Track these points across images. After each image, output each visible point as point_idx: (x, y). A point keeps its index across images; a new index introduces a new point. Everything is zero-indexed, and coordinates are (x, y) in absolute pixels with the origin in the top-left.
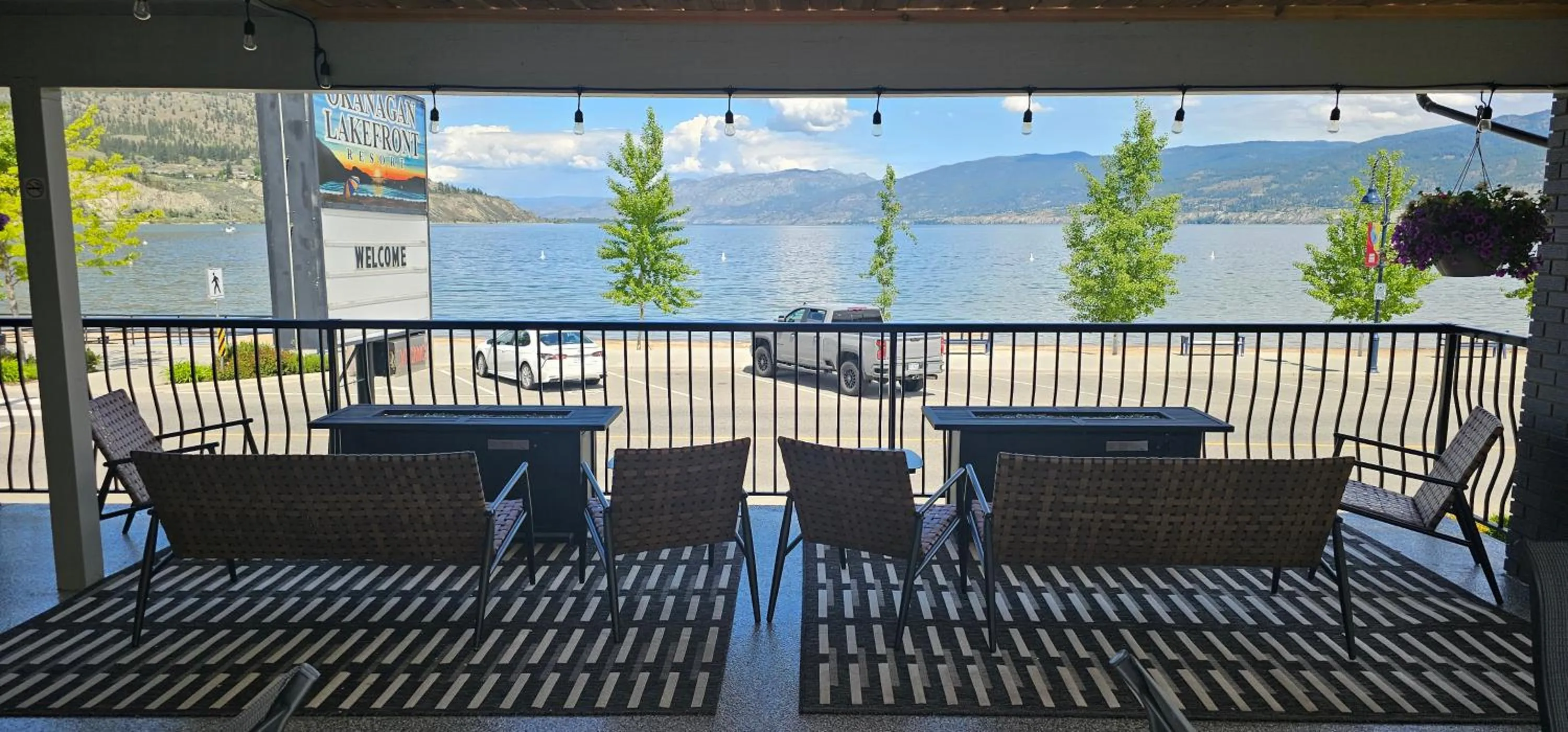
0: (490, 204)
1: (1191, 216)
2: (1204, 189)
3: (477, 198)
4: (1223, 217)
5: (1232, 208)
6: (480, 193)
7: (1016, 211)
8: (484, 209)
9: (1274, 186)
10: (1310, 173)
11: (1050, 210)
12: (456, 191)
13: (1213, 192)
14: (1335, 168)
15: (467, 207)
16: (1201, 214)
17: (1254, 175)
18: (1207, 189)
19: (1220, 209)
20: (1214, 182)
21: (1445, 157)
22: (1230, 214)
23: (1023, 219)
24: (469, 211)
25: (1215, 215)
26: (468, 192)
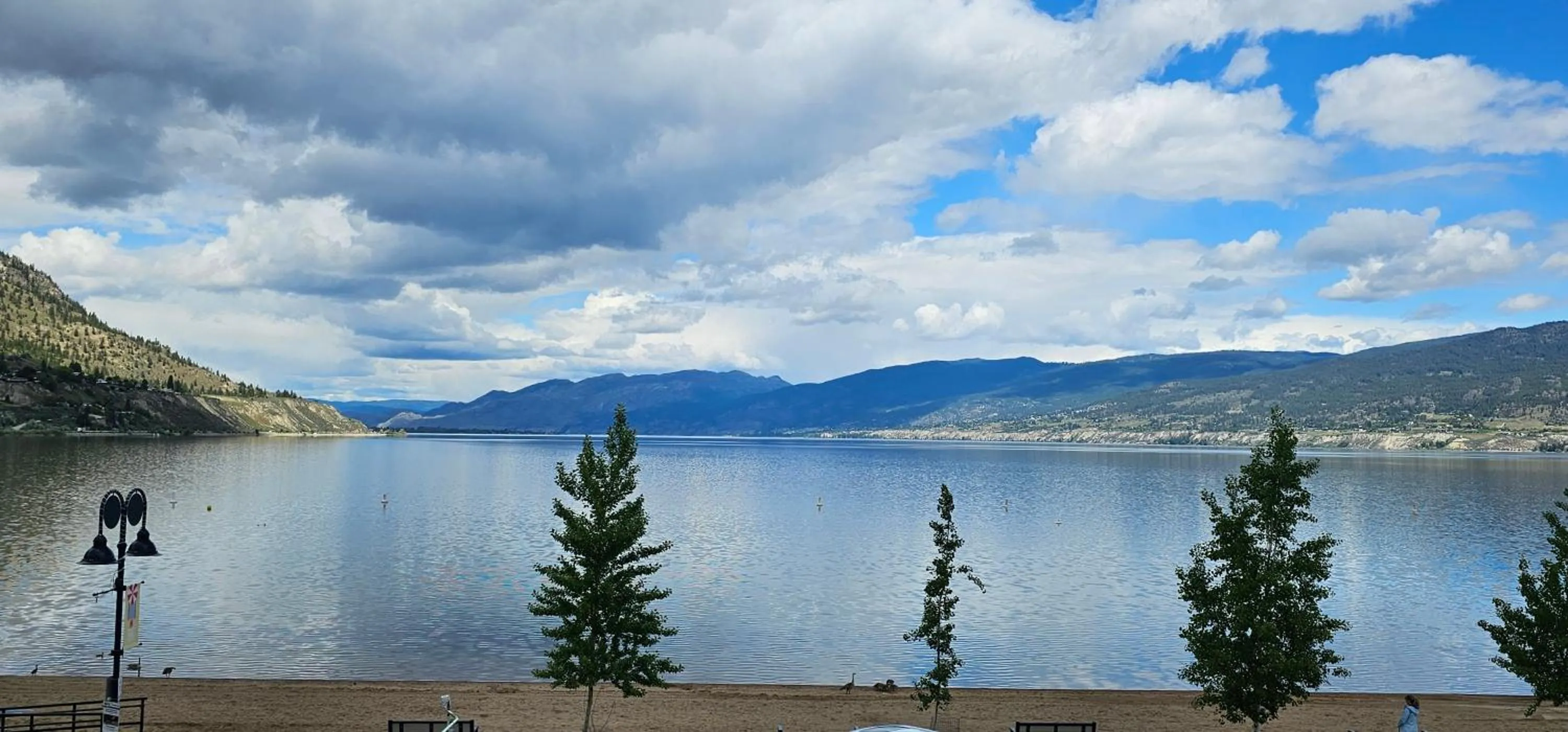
0: (305, 410)
1: (1162, 435)
2: (1175, 403)
3: (288, 402)
4: (1198, 436)
5: (1208, 427)
6: (294, 397)
7: (957, 425)
8: (297, 417)
9: (1254, 402)
10: (1293, 388)
11: (997, 425)
12: (261, 394)
13: (1185, 407)
14: (1321, 383)
15: (274, 414)
16: (1173, 433)
17: (1230, 389)
18: (1178, 404)
19: (1195, 427)
20: (1186, 396)
21: (1442, 373)
22: (1206, 434)
23: (966, 435)
24: (278, 419)
25: (1190, 434)
26: (278, 394)
